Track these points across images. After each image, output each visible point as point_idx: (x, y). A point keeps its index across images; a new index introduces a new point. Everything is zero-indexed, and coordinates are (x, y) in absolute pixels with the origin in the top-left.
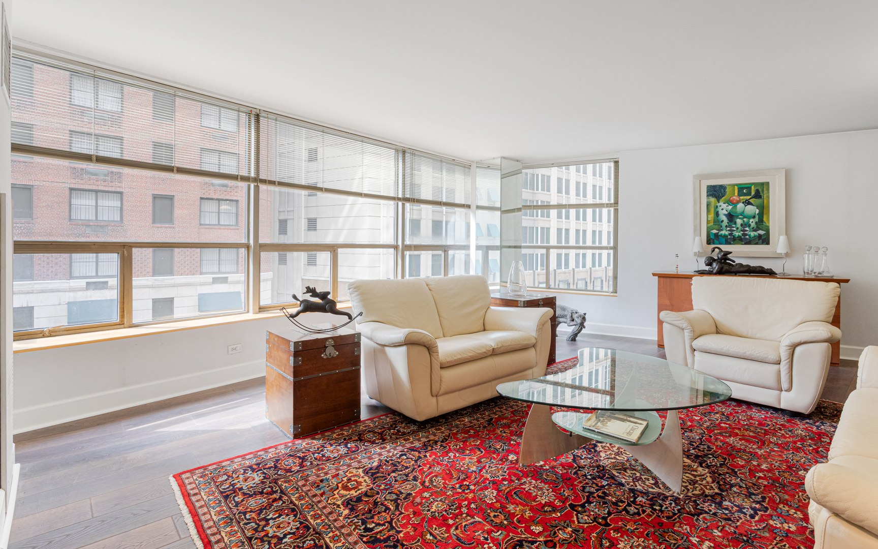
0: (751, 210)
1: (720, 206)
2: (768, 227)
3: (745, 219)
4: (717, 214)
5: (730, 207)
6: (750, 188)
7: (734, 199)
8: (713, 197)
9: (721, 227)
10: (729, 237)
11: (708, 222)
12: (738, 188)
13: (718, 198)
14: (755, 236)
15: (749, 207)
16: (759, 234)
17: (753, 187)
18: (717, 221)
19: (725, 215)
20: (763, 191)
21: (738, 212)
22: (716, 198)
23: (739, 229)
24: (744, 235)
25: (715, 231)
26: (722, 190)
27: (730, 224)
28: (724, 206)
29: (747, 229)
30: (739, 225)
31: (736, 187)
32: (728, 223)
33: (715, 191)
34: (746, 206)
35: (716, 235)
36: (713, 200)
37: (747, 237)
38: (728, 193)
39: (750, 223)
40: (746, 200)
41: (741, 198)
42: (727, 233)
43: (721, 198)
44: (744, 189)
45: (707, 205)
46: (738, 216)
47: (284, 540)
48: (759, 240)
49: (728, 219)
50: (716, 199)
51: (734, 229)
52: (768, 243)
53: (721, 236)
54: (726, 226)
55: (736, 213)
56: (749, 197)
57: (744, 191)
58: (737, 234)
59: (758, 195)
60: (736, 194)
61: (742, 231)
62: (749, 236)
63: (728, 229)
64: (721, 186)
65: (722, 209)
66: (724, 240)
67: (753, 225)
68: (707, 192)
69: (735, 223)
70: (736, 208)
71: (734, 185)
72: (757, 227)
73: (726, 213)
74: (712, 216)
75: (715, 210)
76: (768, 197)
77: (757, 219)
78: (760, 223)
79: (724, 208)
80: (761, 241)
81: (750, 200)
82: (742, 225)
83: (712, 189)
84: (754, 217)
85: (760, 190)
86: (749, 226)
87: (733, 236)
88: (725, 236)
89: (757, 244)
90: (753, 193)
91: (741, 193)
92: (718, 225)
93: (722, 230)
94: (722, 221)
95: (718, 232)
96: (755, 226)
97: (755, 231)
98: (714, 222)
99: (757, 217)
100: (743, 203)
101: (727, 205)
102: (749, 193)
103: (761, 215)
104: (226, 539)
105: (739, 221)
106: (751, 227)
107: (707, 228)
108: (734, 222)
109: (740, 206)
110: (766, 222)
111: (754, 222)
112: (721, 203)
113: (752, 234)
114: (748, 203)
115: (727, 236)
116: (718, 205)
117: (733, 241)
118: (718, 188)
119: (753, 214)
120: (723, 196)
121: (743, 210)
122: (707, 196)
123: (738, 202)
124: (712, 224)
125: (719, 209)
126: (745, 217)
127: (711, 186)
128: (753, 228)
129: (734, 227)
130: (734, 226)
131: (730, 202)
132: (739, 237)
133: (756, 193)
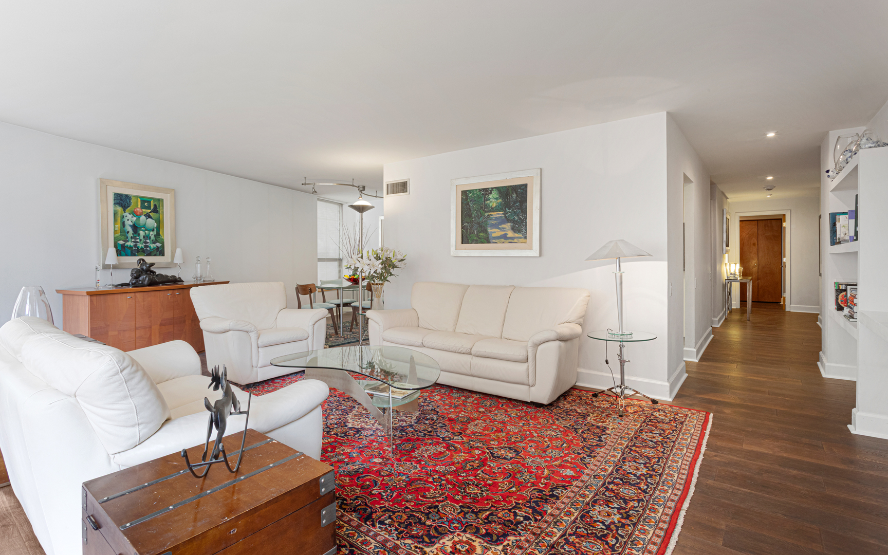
0: (151, 223)
1: (126, 216)
2: (163, 240)
3: (146, 232)
4: (123, 224)
5: (135, 219)
6: (150, 202)
7: (137, 211)
8: (119, 206)
9: (127, 238)
10: (134, 248)
11: (115, 232)
12: (141, 201)
13: (125, 208)
14: (154, 248)
15: (149, 220)
16: (157, 246)
17: (152, 201)
18: (123, 232)
19: (130, 226)
20: (159, 206)
21: (141, 225)
22: (122, 207)
23: (142, 241)
24: (146, 247)
25: (121, 242)
26: (128, 200)
27: (135, 235)
28: (130, 216)
29: (148, 241)
30: (142, 237)
31: (139, 200)
32: (133, 234)
33: (121, 200)
34: (147, 219)
35: (123, 246)
36: (120, 209)
37: (148, 249)
38: (132, 204)
39: (151, 235)
40: (147, 214)
41: (144, 210)
42: (132, 244)
43: (127, 208)
44: (145, 202)
45: (115, 214)
46: (141, 228)
47: (617, 506)
48: (157, 252)
49: (133, 230)
50: (122, 209)
51: (138, 240)
52: (163, 255)
53: (127, 247)
54: (132, 238)
55: (139, 225)
56: (149, 211)
57: (146, 204)
58: (140, 245)
59: (156, 210)
60: (139, 206)
61: (144, 242)
62: (150, 247)
63: (133, 240)
64: (127, 196)
65: (128, 220)
66: (129, 251)
67: (153, 237)
68: (114, 200)
69: (139, 235)
70: (140, 220)
71: (138, 197)
72: (156, 240)
73: (132, 224)
74: (118, 226)
75: (121, 220)
76: (163, 212)
77: (155, 233)
78: (158, 234)
79: (130, 219)
80: (158, 252)
81: (150, 214)
82: (144, 237)
83: (119, 198)
84: (153, 230)
85: (157, 205)
86: (150, 238)
87: (138, 247)
88: (130, 248)
89: (155, 255)
90: (152, 208)
91: (143, 207)
92: (124, 236)
93: (128, 241)
94: (128, 232)
95: (124, 243)
96: (154, 239)
97: (154, 243)
98: (121, 233)
99: (155, 230)
100: (145, 215)
101: (132, 215)
102: (149, 207)
103: (158, 228)
104: (661, 511)
105: (142, 233)
106: (151, 239)
107: (115, 238)
108: (137, 234)
109: (143, 218)
110: (162, 235)
111: (153, 235)
112: (127, 214)
113: (152, 246)
114: (148, 216)
115: (132, 247)
116: (125, 215)
117: (137, 253)
118: (124, 197)
119: (152, 228)
120: (129, 207)
121: (145, 222)
122: (114, 204)
123: (141, 214)
124: (119, 234)
125: (125, 219)
126: (146, 230)
127: (118, 194)
128: (153, 240)
129: (138, 239)
130: (138, 237)
131: (134, 213)
132: (142, 248)
133: (154, 208)
